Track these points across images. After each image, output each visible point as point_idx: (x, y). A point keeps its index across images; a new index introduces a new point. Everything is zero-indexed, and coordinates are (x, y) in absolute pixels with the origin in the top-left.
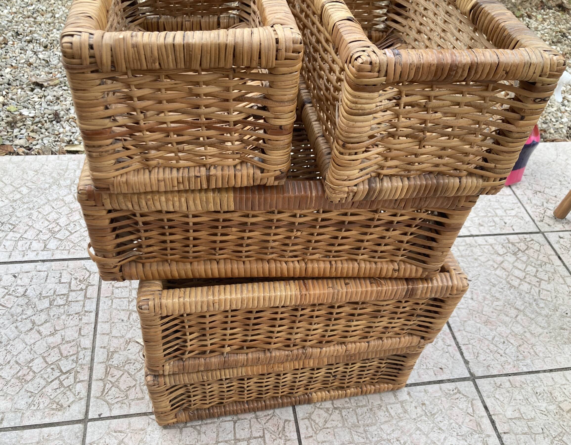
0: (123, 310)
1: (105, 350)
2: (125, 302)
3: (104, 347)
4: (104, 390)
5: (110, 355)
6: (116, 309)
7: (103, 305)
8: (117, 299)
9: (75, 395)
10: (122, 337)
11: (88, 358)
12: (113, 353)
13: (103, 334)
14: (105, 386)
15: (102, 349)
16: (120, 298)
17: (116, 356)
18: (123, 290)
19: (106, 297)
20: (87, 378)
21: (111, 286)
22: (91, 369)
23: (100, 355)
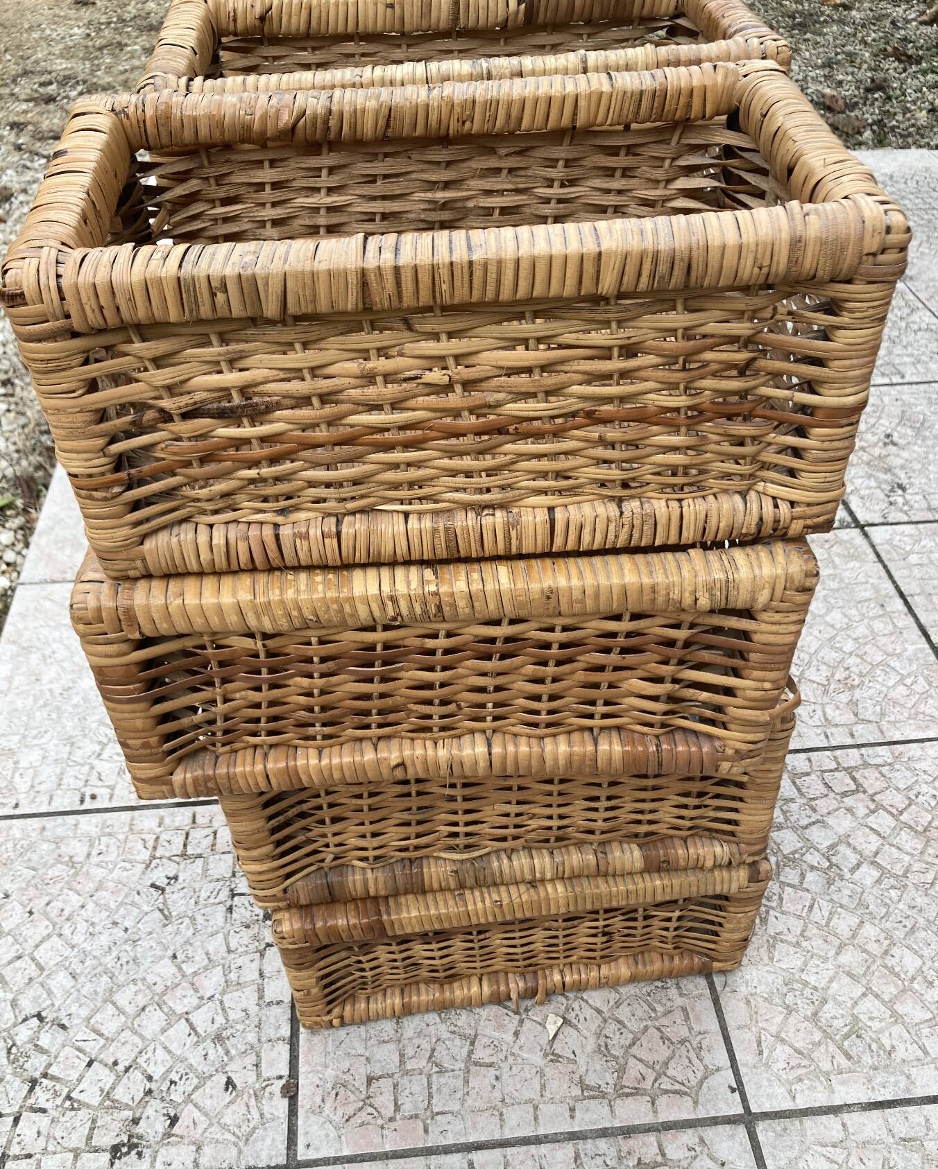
0: (466, 1082)
1: (578, 1106)
2: (442, 1080)
3: (572, 1110)
4: (676, 1092)
5: (590, 1092)
6: (463, 1101)
7: (450, 1135)
8: (434, 1101)
9: (695, 1158)
10: (541, 1073)
11: (602, 1144)
12: (584, 1087)
13: (536, 1119)
14: (666, 1092)
15: (578, 1114)
16: (430, 1096)
17: (591, 1080)
18: (407, 1092)
19: (426, 1131)
20: (651, 1138)
21: (392, 1125)
22: (628, 1132)
23: (594, 1115)
